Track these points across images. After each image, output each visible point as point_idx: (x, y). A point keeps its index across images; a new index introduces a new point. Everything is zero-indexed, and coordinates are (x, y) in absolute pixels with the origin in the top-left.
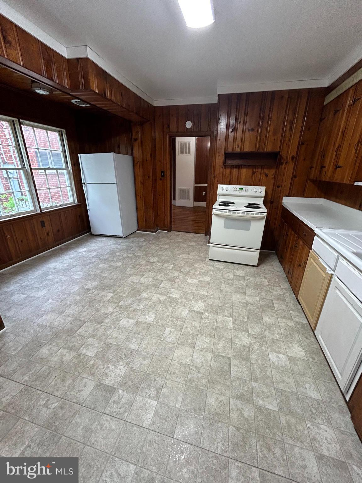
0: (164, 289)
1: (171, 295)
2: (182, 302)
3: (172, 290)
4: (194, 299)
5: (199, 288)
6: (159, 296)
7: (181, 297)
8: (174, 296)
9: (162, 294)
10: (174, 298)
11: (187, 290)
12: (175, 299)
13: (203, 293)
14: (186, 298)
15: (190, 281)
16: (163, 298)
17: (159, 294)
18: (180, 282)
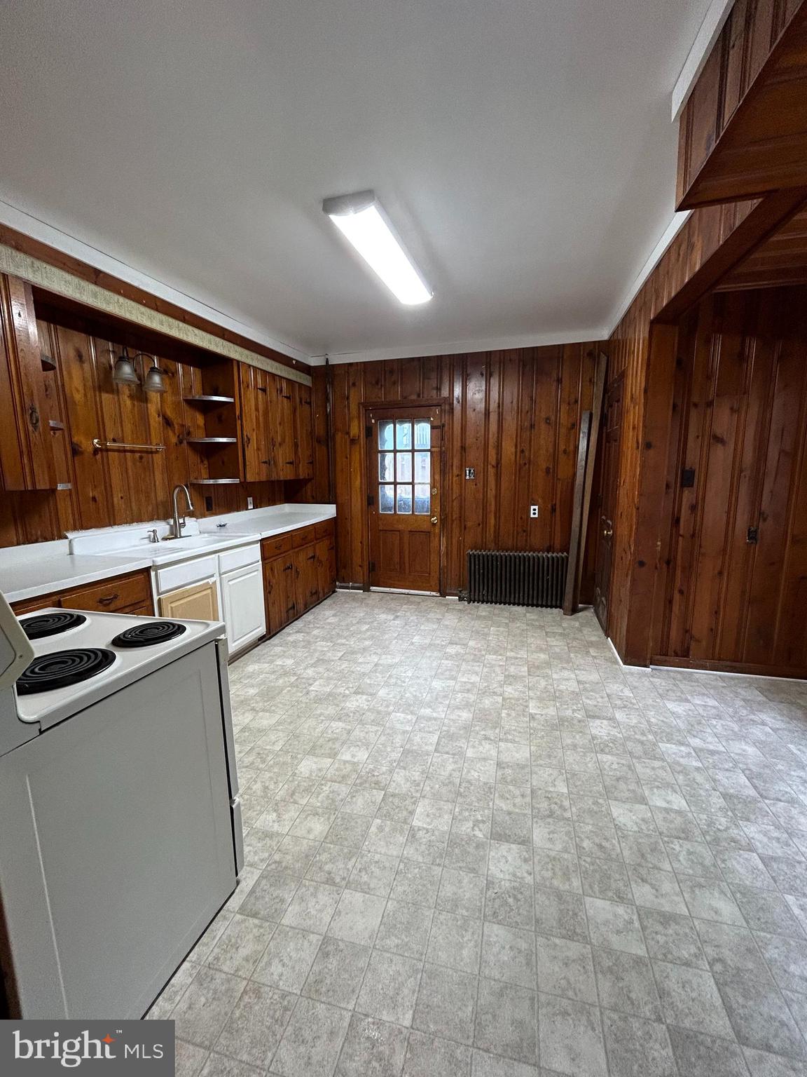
0: (427, 729)
1: (409, 717)
2: (387, 706)
3: (408, 728)
4: (362, 712)
5: (344, 737)
6: (435, 715)
7: (390, 714)
8: (403, 715)
9: (430, 719)
10: (403, 712)
11: (375, 728)
12: (401, 710)
13: (338, 726)
14: (379, 712)
15: (362, 755)
16: (426, 712)
17: (435, 719)
18: (389, 749)
